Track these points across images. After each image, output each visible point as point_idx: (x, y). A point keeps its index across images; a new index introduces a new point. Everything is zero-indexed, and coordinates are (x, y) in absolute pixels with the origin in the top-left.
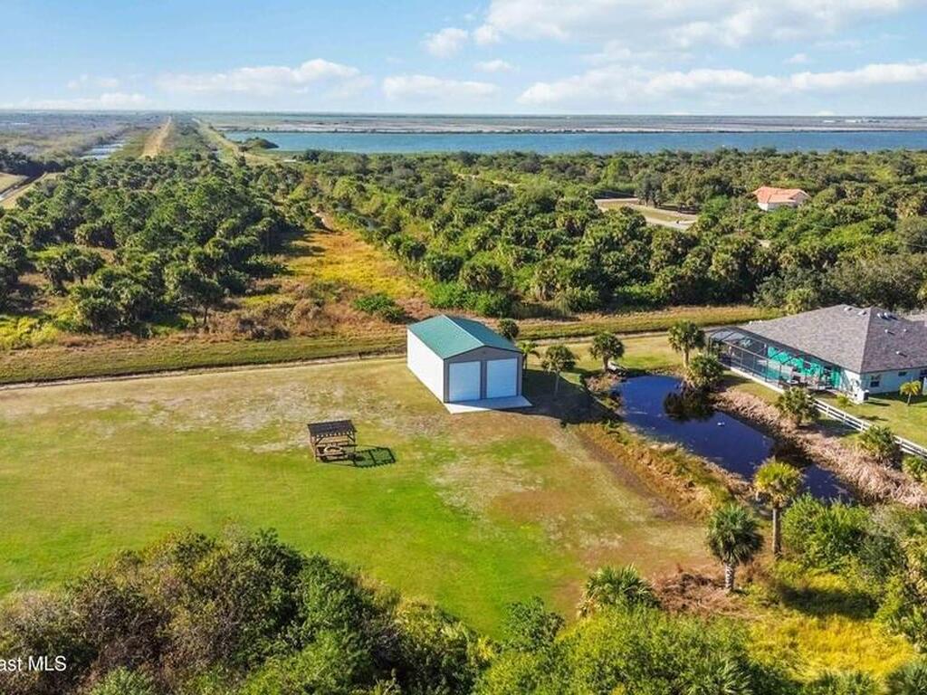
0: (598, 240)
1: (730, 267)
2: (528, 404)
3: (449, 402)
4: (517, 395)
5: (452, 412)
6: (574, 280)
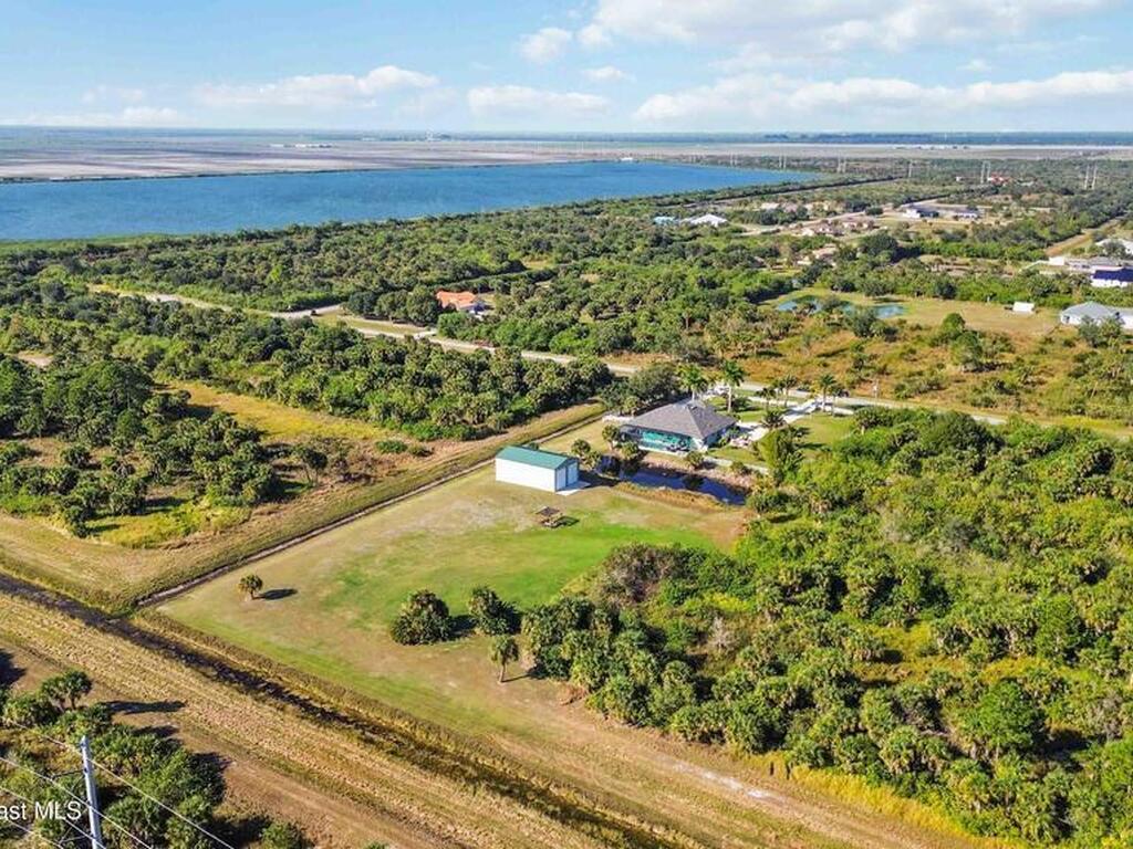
2: (587, 484)
3: (557, 491)
4: (578, 480)
5: (565, 497)
6: (496, 408)
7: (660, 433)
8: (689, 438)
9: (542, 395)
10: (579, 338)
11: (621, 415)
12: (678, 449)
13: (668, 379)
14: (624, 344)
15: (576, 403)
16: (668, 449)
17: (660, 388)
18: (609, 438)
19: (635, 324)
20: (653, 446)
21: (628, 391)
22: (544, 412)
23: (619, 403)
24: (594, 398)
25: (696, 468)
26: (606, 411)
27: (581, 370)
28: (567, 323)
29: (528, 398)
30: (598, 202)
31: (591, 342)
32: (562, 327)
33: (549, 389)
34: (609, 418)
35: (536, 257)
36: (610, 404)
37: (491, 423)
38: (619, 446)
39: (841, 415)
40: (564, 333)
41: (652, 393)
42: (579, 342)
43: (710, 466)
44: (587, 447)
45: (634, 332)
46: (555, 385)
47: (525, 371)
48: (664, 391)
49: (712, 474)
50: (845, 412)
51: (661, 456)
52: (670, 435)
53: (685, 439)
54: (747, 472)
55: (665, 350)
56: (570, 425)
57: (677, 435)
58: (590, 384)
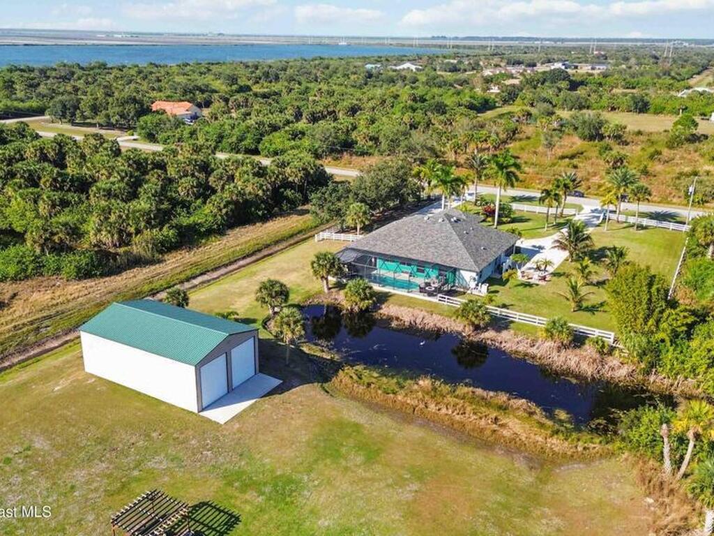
0: (123, 174)
1: (264, 187)
2: (277, 382)
3: (203, 410)
4: (256, 374)
5: (222, 422)
6: (148, 222)
7: (407, 261)
8: (455, 271)
9: (228, 203)
10: (294, 139)
11: (343, 231)
12: (439, 290)
13: (404, 180)
14: (343, 147)
15: (282, 214)
16: (422, 290)
17: (395, 192)
18: (324, 273)
19: (355, 128)
20: (395, 283)
21: (351, 195)
22: (231, 226)
23: (338, 213)
24: (306, 207)
25: (477, 328)
26: (320, 225)
27: (288, 170)
28: (281, 125)
29: (208, 208)
30: (321, 59)
31: (306, 142)
32: (275, 128)
33: (240, 194)
34: (325, 235)
35: (265, 85)
36: (325, 215)
37: (138, 246)
38: (340, 286)
39: (641, 227)
40: (277, 134)
41: (384, 200)
42: (293, 143)
43: (500, 324)
44: (283, 293)
45: (354, 135)
46: (249, 189)
47: (213, 170)
48: (397, 195)
49: (507, 341)
50: (645, 222)
51: (411, 303)
52: (421, 266)
53: (448, 272)
54: (578, 340)
55: (392, 151)
56: (267, 246)
57: (435, 266)
58: (301, 189)
